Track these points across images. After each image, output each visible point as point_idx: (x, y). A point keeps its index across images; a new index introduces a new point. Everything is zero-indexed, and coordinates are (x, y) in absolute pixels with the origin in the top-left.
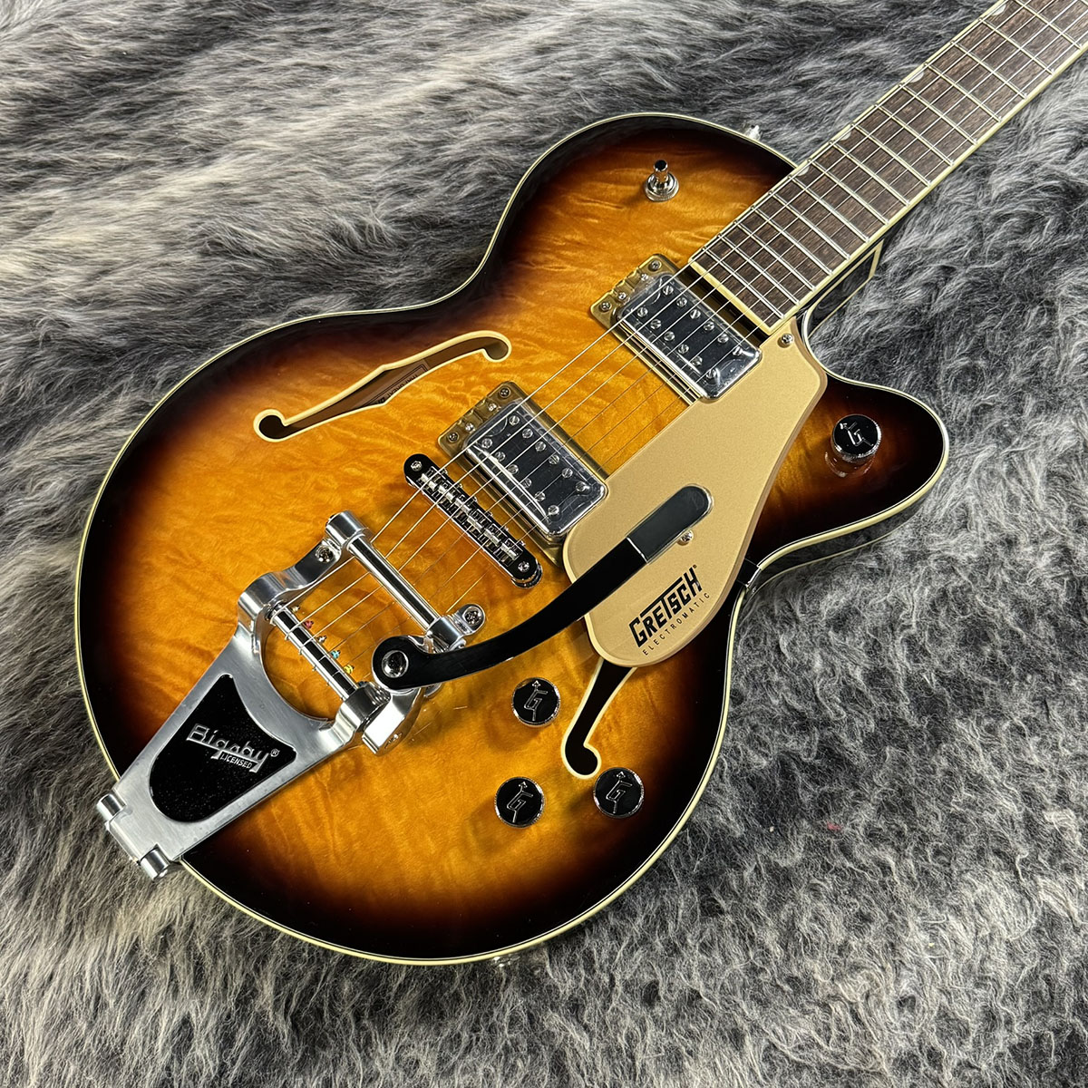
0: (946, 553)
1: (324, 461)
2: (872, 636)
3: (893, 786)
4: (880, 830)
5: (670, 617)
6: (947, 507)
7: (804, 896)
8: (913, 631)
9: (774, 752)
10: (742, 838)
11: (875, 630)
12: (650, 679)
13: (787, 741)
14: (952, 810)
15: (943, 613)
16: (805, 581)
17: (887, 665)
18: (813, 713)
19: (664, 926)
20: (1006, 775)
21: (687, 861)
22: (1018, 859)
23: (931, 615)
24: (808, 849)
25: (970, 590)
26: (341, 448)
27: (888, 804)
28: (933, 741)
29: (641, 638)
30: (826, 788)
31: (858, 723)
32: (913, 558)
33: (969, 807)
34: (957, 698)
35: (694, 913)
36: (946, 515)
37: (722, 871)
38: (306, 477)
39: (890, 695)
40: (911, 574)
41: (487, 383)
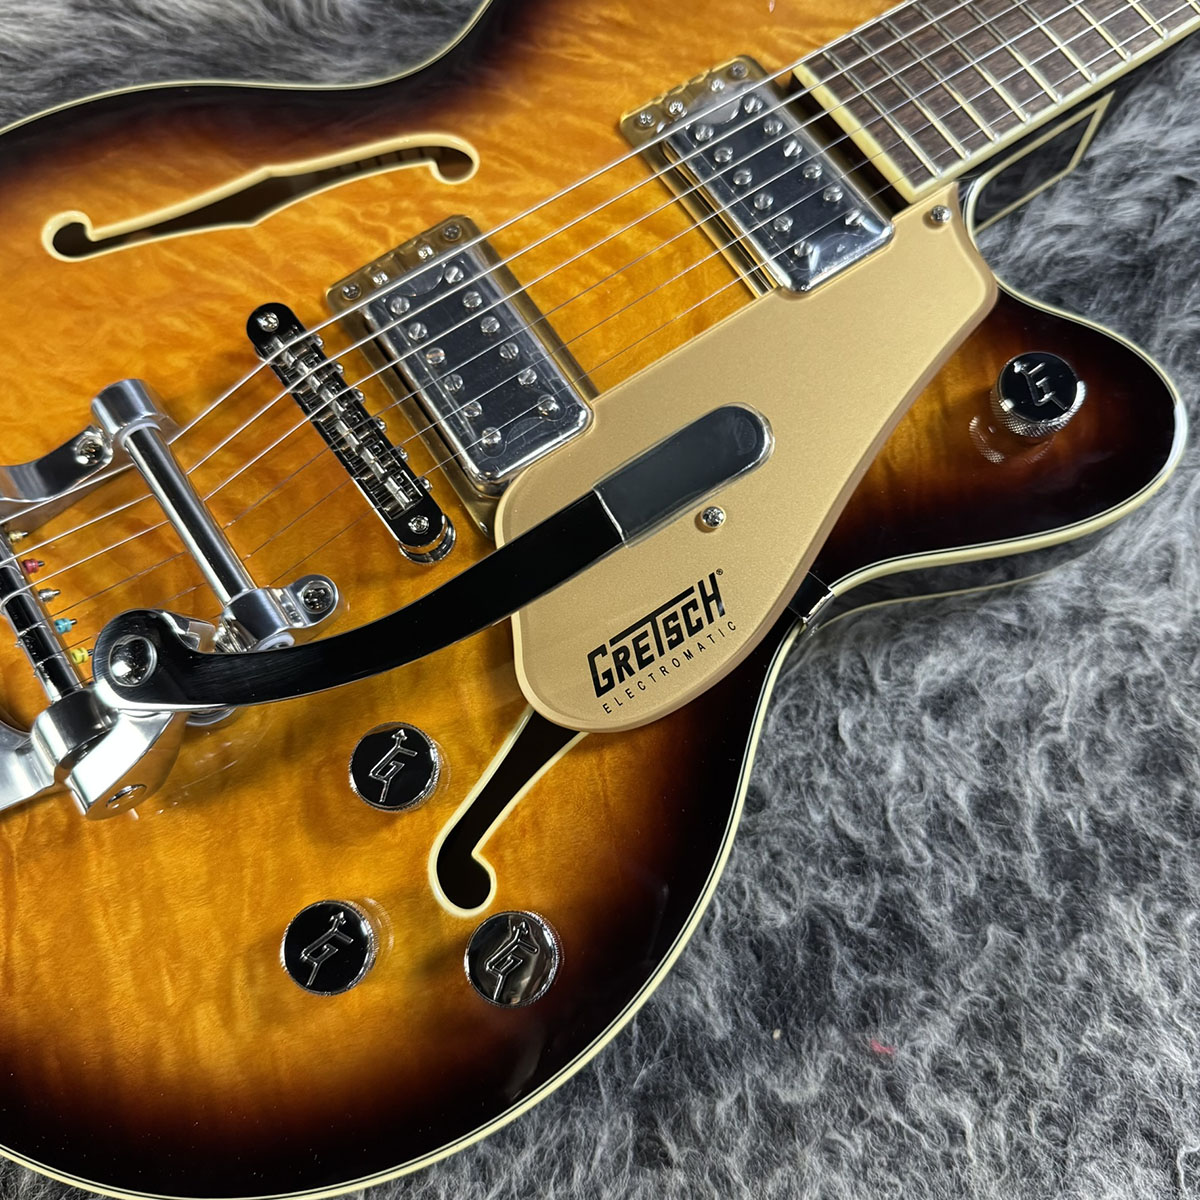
0: (1133, 618)
1: (133, 301)
2: (993, 735)
3: (991, 993)
4: (958, 1064)
5: (661, 652)
6: (1142, 544)
7: (811, 1159)
8: (1062, 737)
9: (802, 903)
10: (724, 1043)
11: (1000, 727)
12: (609, 756)
13: (825, 888)
14: (1083, 1049)
15: (1114, 716)
16: (896, 628)
17: (1011, 787)
18: (876, 847)
19: (567, 1172)
20: (1179, 1002)
21: (627, 1064)
22: (1182, 1153)
23: (1095, 715)
24: (832, 1078)
25: (1161, 685)
26: (166, 284)
27: (977, 1022)
28: (1068, 928)
29: (604, 683)
30: (879, 979)
31: (949, 876)
32: (1078, 618)
33: (1112, 1048)
34: (1117, 860)
35: (621, 1158)
36: (1139, 557)
37: (681, 1093)
38: (99, 322)
39: (1009, 838)
40: (1071, 643)
41: (425, 214)
